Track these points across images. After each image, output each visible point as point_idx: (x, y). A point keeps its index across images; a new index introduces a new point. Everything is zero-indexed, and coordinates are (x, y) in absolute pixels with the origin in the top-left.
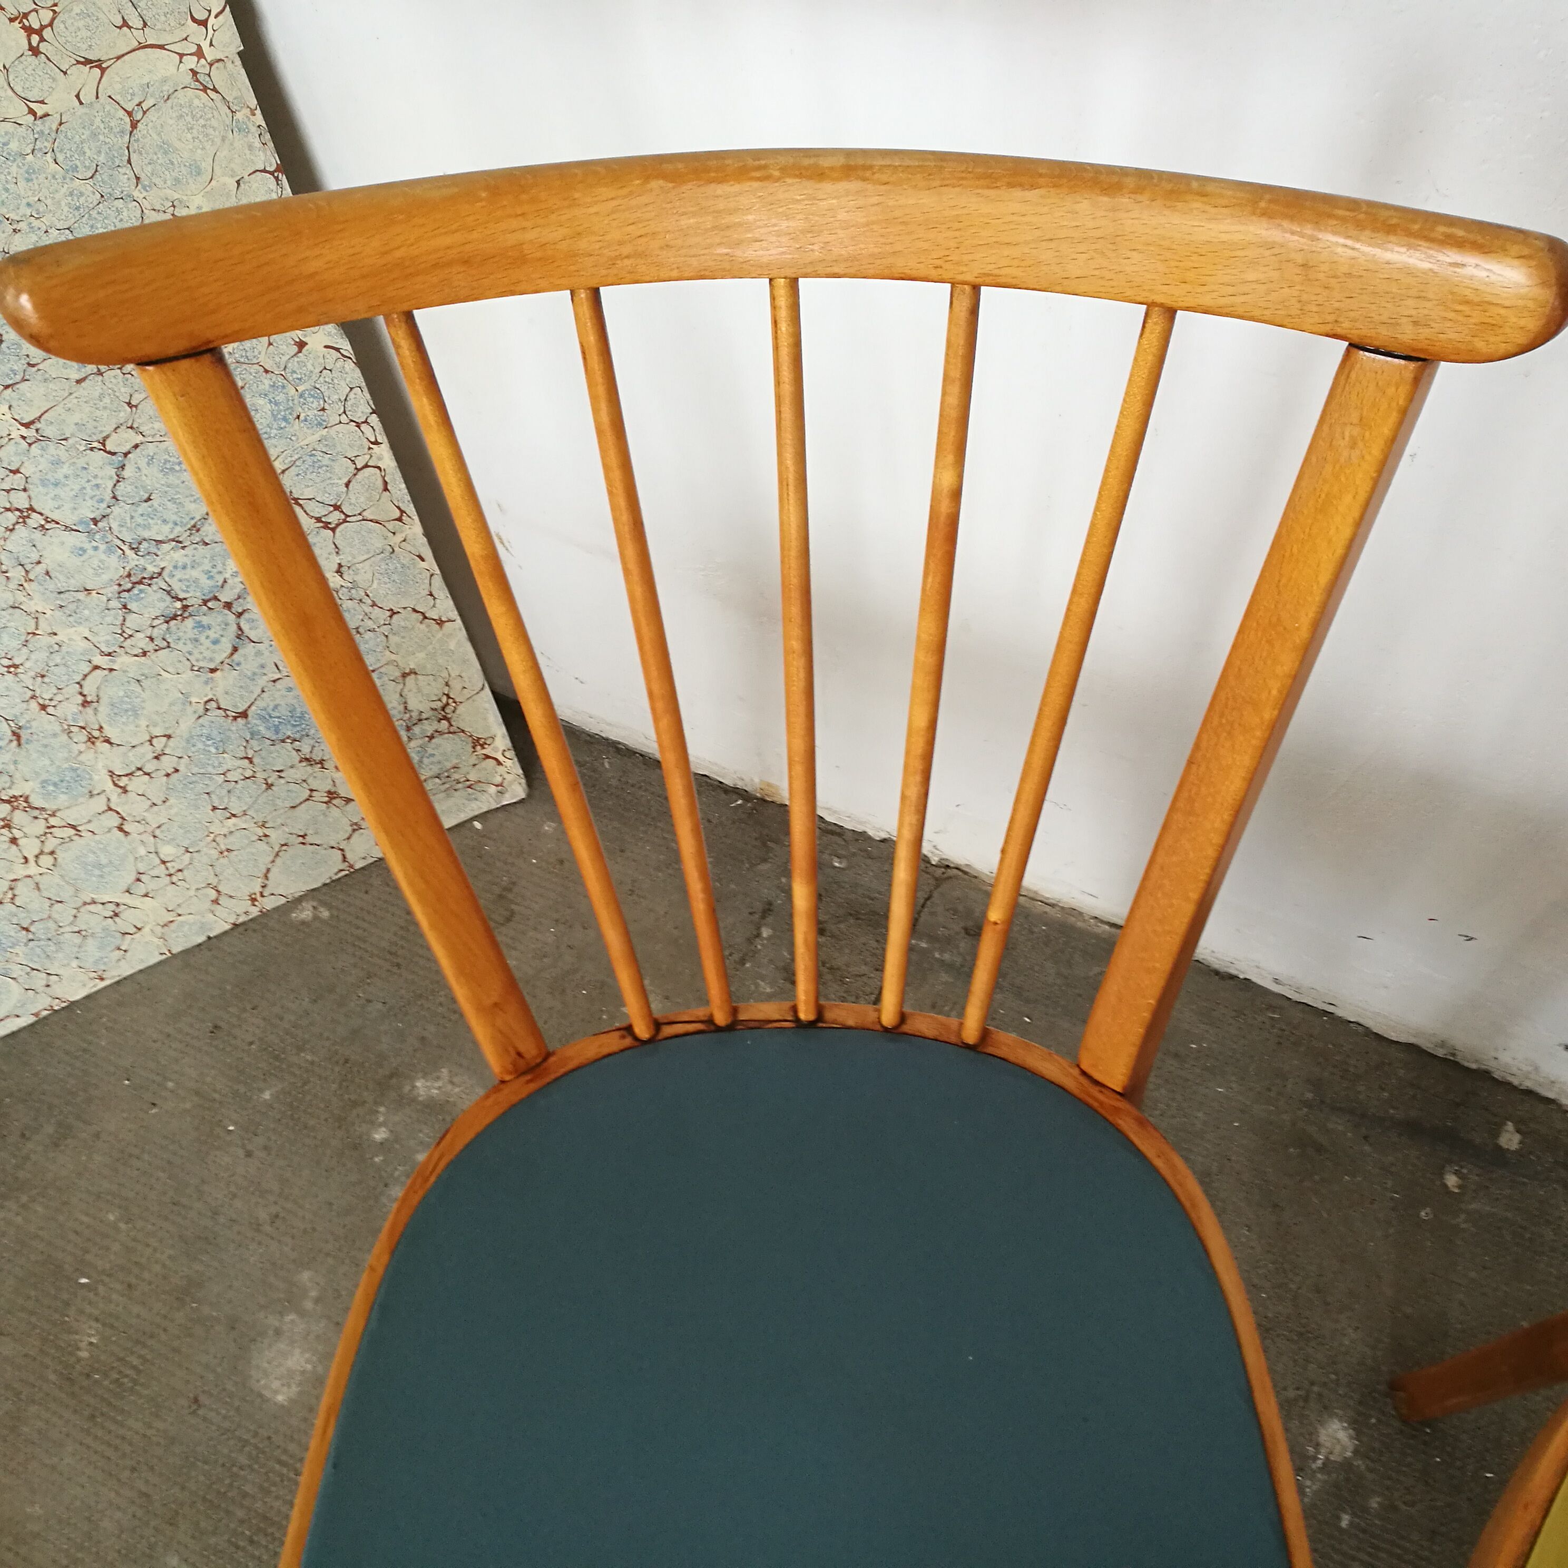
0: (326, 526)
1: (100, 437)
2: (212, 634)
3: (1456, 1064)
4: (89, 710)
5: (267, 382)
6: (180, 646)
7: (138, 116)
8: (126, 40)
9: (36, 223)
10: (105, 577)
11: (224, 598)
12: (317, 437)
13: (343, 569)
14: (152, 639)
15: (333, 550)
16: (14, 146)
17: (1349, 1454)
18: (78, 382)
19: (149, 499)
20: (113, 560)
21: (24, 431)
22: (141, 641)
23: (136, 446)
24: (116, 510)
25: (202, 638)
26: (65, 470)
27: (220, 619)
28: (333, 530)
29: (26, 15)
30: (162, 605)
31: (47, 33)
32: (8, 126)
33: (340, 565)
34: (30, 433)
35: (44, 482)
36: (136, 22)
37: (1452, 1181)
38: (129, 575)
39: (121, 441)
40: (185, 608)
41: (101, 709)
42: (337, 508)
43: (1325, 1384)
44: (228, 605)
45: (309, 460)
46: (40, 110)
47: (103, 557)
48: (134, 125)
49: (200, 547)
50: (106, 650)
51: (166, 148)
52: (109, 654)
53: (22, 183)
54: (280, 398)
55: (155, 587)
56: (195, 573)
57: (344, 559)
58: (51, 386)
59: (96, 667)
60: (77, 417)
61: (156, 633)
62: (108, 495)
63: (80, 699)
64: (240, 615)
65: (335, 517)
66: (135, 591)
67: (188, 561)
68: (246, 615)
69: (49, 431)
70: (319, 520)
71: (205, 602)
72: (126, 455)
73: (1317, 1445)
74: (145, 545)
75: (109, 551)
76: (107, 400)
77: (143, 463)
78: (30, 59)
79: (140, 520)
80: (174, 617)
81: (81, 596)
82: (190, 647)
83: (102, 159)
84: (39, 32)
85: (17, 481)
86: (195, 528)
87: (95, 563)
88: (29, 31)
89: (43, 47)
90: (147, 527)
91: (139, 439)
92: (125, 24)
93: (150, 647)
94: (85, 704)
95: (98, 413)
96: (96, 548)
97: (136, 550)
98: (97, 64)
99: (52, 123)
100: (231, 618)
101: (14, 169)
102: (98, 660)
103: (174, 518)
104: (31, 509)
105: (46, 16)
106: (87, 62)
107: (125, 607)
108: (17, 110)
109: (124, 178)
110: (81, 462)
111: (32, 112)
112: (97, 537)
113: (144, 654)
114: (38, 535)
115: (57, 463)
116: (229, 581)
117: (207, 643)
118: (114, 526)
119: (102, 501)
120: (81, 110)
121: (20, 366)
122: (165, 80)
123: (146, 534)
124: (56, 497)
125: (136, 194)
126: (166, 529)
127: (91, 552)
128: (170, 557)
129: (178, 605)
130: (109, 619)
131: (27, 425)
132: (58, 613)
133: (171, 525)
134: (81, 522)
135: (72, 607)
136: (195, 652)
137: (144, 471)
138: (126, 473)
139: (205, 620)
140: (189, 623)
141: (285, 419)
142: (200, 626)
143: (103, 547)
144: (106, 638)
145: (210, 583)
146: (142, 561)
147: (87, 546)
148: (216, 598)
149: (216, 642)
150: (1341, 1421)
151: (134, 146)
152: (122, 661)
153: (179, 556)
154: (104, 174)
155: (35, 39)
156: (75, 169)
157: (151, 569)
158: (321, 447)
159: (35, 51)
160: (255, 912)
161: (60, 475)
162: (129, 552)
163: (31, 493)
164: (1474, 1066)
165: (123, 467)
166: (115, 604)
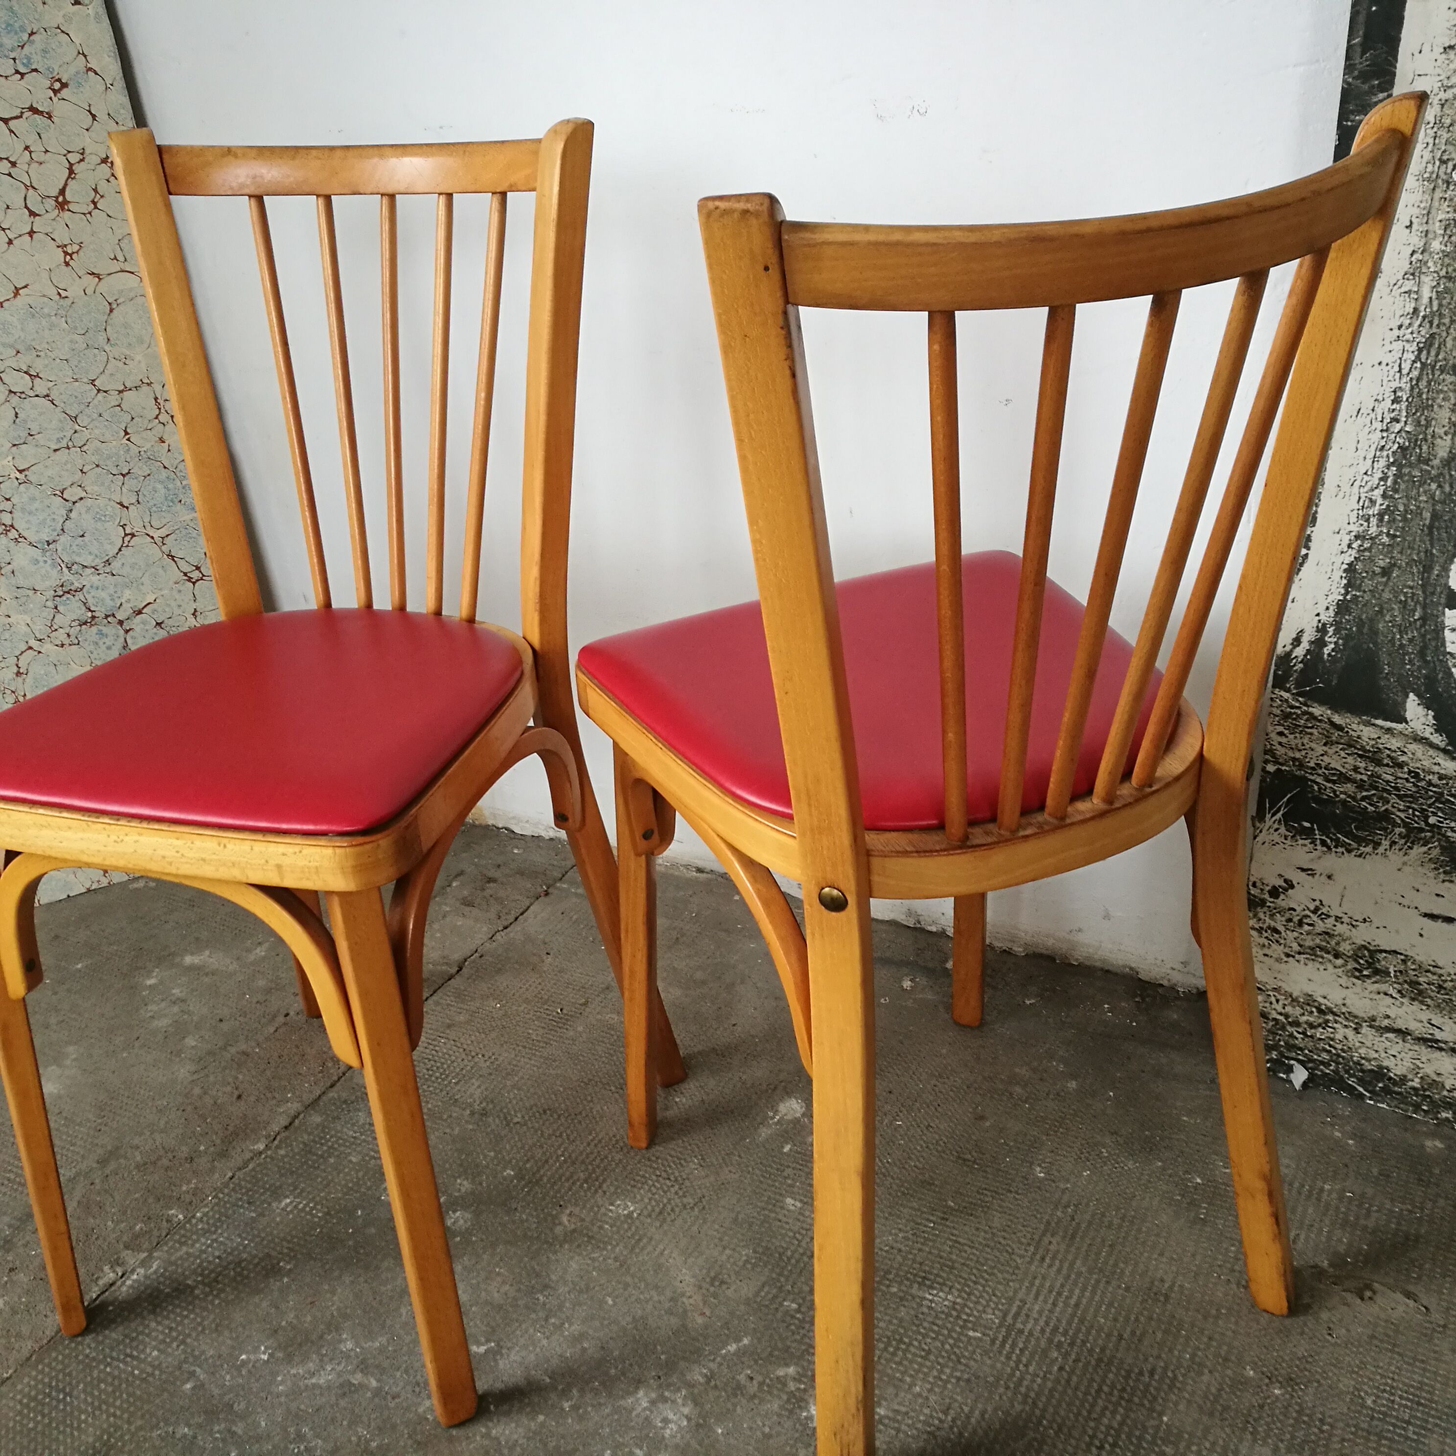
0: (190, 579)
1: (61, 488)
2: (108, 643)
3: (923, 930)
4: (20, 680)
5: (164, 474)
6: (86, 645)
7: (114, 306)
8: (116, 266)
9: (49, 354)
10: (48, 583)
11: (120, 616)
12: (190, 517)
13: (198, 614)
14: (69, 635)
15: (192, 598)
16: (46, 310)
17: (798, 1115)
18: (55, 450)
19: (83, 536)
20: (54, 573)
21: (18, 475)
22: (61, 636)
23: (81, 499)
24: (63, 539)
25: (101, 643)
26: (37, 505)
27: (114, 631)
28: (194, 583)
29: (66, 246)
30: (79, 612)
31: (74, 256)
32: (46, 299)
33: (195, 610)
34: (21, 477)
35: (23, 510)
36: (121, 259)
37: (907, 984)
38: (62, 586)
39: (73, 493)
40: (93, 617)
41: (27, 680)
42: (198, 568)
43: (790, 1082)
44: (121, 623)
45: (184, 532)
46: (63, 293)
47: (49, 569)
48: (111, 310)
49: (110, 576)
50: (39, 637)
51: (126, 326)
52: (40, 640)
53: (47, 331)
54: (171, 486)
55: (77, 598)
56: (103, 594)
57: (199, 605)
58: (39, 450)
59: (30, 648)
60: (49, 472)
61: (73, 632)
62: (59, 527)
63: (15, 669)
64: (127, 631)
65: (196, 575)
66: (64, 598)
67: (100, 584)
68: (131, 632)
69: (32, 478)
70: (185, 574)
71: (107, 617)
72: (74, 503)
73: (776, 1112)
74: (75, 567)
75: (53, 566)
76: (69, 466)
77: (83, 510)
78: (63, 267)
79: (75, 548)
80: (85, 623)
81: (31, 593)
82: (92, 647)
83: (91, 325)
84: (71, 255)
85: (7, 506)
86: (108, 562)
87: (43, 571)
88: (66, 253)
89: (71, 263)
90: (79, 555)
91: (83, 494)
92: (115, 258)
93: (67, 641)
94: (18, 674)
95: (63, 473)
96: (45, 562)
97: (69, 568)
98: (98, 276)
99: (68, 302)
100: (122, 632)
101: (44, 323)
102: (33, 643)
103: (96, 552)
104: (12, 526)
105: (76, 248)
106: (93, 274)
107: (56, 608)
108: (53, 292)
109: (101, 338)
110: (47, 502)
111: (59, 294)
112: (48, 554)
113: (62, 645)
114: (12, 543)
115: (33, 499)
116: (124, 605)
117: (104, 647)
118: (59, 549)
119: (54, 530)
120: (86, 298)
121: (24, 434)
122: (131, 290)
123: (78, 560)
124: (28, 522)
125: (107, 348)
126: (90, 558)
127: (41, 564)
128: (89, 579)
129: (90, 614)
130: (45, 614)
131: (21, 471)
132: (14, 602)
133: (92, 557)
134: (40, 542)
135: (24, 599)
136: (95, 652)
137: (84, 516)
138: (72, 515)
139: (105, 630)
140: (94, 629)
141: (172, 501)
142: (100, 633)
143: (49, 562)
144: (40, 629)
145: (111, 603)
146: (71, 578)
147: (41, 559)
148: (113, 615)
149: (109, 648)
150: (796, 1098)
151: (110, 322)
152: (47, 647)
153: (95, 579)
154: (90, 334)
155: (68, 257)
156: (76, 328)
157: (77, 585)
158: (192, 524)
159: (67, 264)
160: (105, 882)
161: (33, 508)
162: (65, 569)
163: (14, 515)
164: (933, 929)
165: (71, 511)
166: (50, 604)
